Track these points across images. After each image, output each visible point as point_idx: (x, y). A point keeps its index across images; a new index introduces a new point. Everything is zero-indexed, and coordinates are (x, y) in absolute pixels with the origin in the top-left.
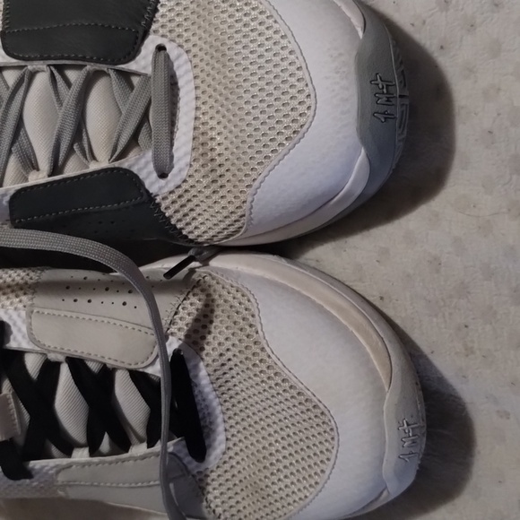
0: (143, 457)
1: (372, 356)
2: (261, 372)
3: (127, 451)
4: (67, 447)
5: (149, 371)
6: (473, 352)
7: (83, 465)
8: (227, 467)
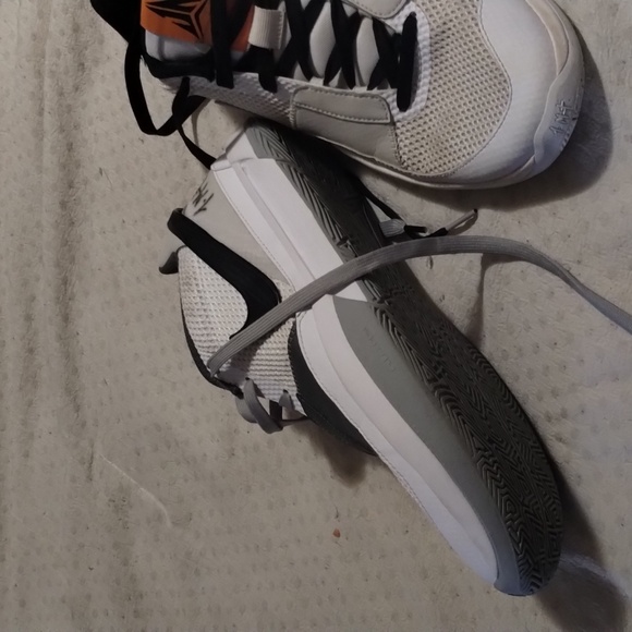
0: (362, 96)
1: (555, 49)
2: (470, 41)
3: (351, 88)
4: (309, 73)
5: (388, 22)
6: (623, 83)
7: (317, 89)
8: (421, 121)
